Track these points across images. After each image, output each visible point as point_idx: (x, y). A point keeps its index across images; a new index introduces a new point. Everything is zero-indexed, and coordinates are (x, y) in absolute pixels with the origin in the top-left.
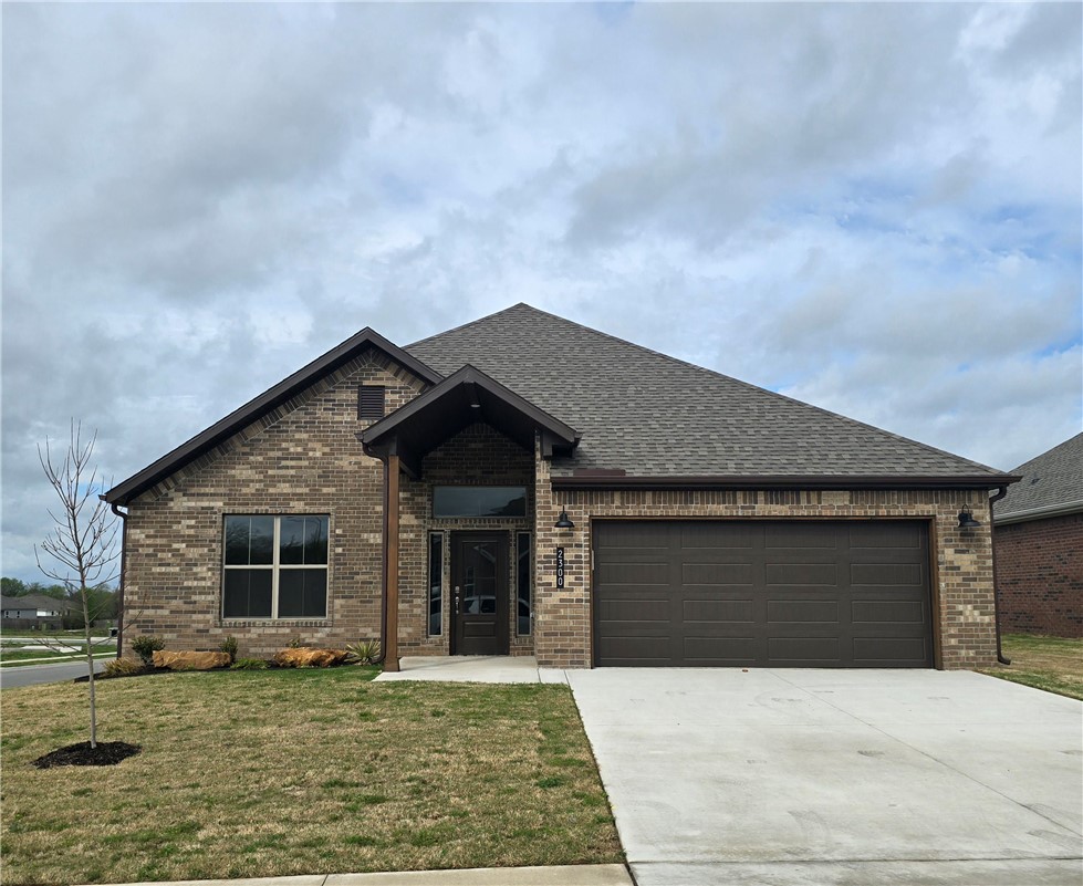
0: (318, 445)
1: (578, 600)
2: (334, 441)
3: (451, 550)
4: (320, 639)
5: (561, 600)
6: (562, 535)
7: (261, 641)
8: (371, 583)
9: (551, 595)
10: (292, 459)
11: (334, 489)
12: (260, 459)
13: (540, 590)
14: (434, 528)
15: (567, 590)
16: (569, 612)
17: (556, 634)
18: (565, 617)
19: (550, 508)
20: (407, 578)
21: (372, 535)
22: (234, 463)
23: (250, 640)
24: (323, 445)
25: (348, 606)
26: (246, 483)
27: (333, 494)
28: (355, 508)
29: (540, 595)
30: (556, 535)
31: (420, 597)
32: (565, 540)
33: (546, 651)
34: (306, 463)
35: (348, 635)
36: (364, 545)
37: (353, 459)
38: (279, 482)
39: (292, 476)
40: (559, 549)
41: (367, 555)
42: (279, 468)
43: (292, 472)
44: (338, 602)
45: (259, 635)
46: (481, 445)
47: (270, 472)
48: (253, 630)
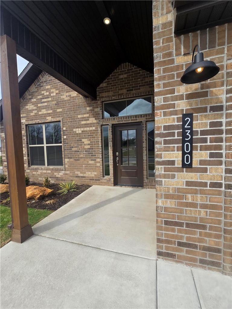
0: (54, 90)
1: (213, 185)
2: (60, 87)
3: (112, 134)
4: (61, 176)
5: (188, 183)
6: (190, 96)
7: (42, 175)
8: (78, 151)
9: (173, 177)
10: (46, 98)
11: (61, 109)
12: (35, 100)
13: (159, 170)
14: (104, 124)
15: (197, 170)
16: (199, 199)
17: (181, 225)
18: (194, 205)
19: (172, 61)
20: (93, 149)
21: (77, 129)
22: (27, 103)
23: (38, 175)
24: (56, 90)
25: (70, 162)
26: (31, 111)
27: (61, 112)
28: (70, 117)
29: (160, 176)
30: (181, 98)
31: (99, 158)
32: (196, 103)
33: (168, 242)
34: (50, 99)
35: (71, 174)
36: (74, 134)
37: (68, 94)
38: (42, 109)
39: (46, 106)
40: (185, 116)
41: (76, 139)
42: (42, 103)
43: (46, 104)
44: (67, 160)
45: (41, 173)
46: (125, 76)
47: (39, 105)
48: (39, 171)
